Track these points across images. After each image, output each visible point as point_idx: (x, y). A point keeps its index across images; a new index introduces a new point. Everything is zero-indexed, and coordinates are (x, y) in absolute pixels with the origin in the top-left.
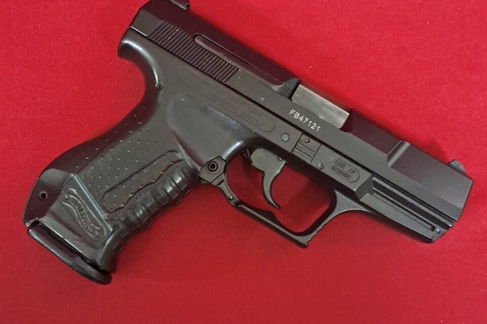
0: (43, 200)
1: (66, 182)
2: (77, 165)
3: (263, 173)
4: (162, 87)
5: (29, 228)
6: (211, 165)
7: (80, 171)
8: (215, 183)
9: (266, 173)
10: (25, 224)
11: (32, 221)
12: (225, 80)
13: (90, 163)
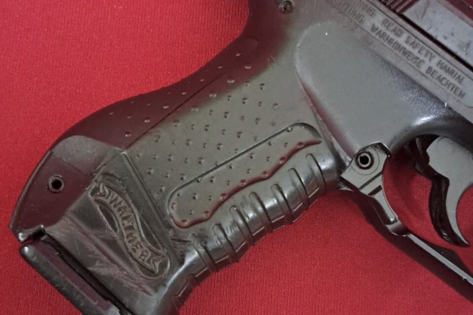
0: (56, 193)
1: (102, 163)
2: (128, 133)
3: (447, 181)
4: (291, 8)
5: (25, 243)
6: (361, 158)
7: (131, 144)
8: (366, 191)
9: (451, 182)
10: (17, 236)
11: (31, 231)
12: (401, 8)
13: (153, 130)
